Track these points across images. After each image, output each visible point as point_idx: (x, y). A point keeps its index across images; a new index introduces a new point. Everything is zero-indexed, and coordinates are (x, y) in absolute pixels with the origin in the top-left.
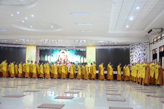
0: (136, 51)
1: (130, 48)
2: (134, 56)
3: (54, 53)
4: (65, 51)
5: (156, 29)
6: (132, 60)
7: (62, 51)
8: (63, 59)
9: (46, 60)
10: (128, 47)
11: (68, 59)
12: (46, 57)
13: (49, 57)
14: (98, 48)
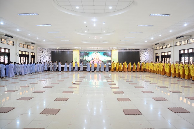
0: (144, 54)
1: (140, 52)
2: (143, 56)
3: (90, 54)
4: (96, 53)
5: (161, 43)
6: (141, 58)
7: (95, 53)
8: (96, 58)
9: (85, 59)
10: (138, 51)
11: (99, 58)
12: (84, 57)
13: (87, 57)
14: (119, 51)
